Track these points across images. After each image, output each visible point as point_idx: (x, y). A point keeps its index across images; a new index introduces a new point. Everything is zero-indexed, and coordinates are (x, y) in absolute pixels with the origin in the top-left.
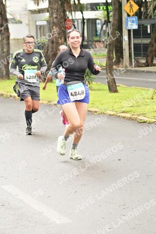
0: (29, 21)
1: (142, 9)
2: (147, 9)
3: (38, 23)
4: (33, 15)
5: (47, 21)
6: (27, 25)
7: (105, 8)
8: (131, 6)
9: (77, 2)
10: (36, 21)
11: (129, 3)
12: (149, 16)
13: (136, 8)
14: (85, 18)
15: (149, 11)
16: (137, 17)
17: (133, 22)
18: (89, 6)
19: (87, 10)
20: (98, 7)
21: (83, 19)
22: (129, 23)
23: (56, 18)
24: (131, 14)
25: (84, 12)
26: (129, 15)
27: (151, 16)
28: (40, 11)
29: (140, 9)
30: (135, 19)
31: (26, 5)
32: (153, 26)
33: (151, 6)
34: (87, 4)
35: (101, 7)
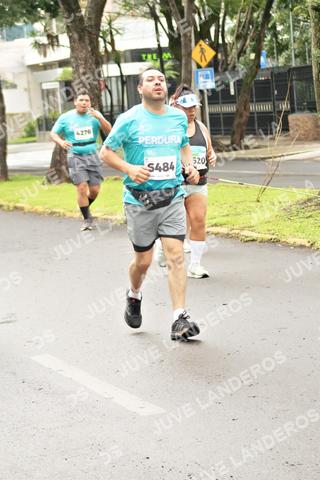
0: (29, 83)
1: (219, 56)
2: (226, 55)
3: (45, 86)
4: (35, 73)
5: (60, 82)
6: (26, 90)
7: (155, 57)
8: (202, 51)
9: (109, 48)
10: (41, 84)
11: (198, 46)
12: (230, 67)
13: (210, 53)
14: (124, 74)
15: (229, 59)
16: (212, 69)
17: (207, 77)
18: (128, 55)
19: (126, 61)
20: (144, 56)
21: (122, 76)
22: (201, 79)
23: (84, 74)
24: (203, 64)
25: (122, 65)
26: (199, 67)
27: (234, 67)
28: (46, 66)
29: (215, 57)
30: (210, 71)
31: (23, 57)
32: (238, 84)
33: (234, 51)
34: (125, 52)
35: (149, 56)
